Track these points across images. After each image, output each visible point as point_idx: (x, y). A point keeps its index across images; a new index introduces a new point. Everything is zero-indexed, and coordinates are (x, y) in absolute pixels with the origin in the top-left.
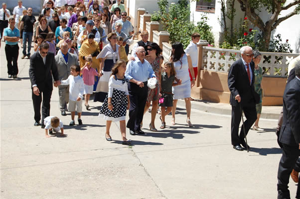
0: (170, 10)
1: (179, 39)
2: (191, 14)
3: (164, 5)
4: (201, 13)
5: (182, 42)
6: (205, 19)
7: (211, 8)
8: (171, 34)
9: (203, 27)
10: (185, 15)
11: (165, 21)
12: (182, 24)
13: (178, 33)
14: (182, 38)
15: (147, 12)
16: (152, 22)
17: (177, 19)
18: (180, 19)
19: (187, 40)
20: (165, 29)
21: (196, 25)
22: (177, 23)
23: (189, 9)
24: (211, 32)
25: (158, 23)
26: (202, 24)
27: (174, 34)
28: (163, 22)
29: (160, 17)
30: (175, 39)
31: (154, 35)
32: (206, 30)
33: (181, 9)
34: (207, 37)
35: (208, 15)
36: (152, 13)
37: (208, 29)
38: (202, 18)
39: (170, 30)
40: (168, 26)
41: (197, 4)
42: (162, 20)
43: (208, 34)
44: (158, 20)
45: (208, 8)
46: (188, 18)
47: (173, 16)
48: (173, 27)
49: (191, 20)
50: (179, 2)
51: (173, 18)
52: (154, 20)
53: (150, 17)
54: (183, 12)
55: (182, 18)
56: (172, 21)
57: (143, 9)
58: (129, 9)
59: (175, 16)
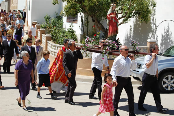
0: (52, 21)
1: (57, 39)
2: (64, 24)
3: (48, 19)
4: (70, 23)
5: (59, 40)
6: (72, 27)
7: (75, 21)
8: (52, 36)
9: (71, 31)
10: (60, 25)
11: (49, 28)
12: (58, 30)
13: (56, 35)
14: (59, 38)
15: (38, 23)
16: (41, 29)
17: (56, 27)
18: (57, 27)
19: (62, 39)
20: (49, 33)
21: (67, 30)
22: (56, 29)
23: (63, 21)
24: (75, 34)
25: (44, 29)
26: (70, 29)
27: (54, 36)
28: (47, 29)
29: (46, 26)
30: (55, 39)
31: (42, 37)
32: (73, 33)
33: (58, 21)
34: (73, 37)
35: (74, 25)
36: (41, 24)
37: (74, 32)
38: (70, 26)
39: (51, 33)
40: (50, 31)
41: (67, 18)
42: (47, 28)
43: (74, 36)
44: (45, 28)
45: (74, 20)
46: (62, 26)
47: (53, 25)
48: (53, 32)
49: (64, 27)
50: (57, 17)
51: (54, 27)
52: (43, 28)
53: (40, 26)
54: (59, 23)
55: (59, 26)
56: (53, 28)
57: (36, 21)
58: (27, 21)
59: (54, 25)
